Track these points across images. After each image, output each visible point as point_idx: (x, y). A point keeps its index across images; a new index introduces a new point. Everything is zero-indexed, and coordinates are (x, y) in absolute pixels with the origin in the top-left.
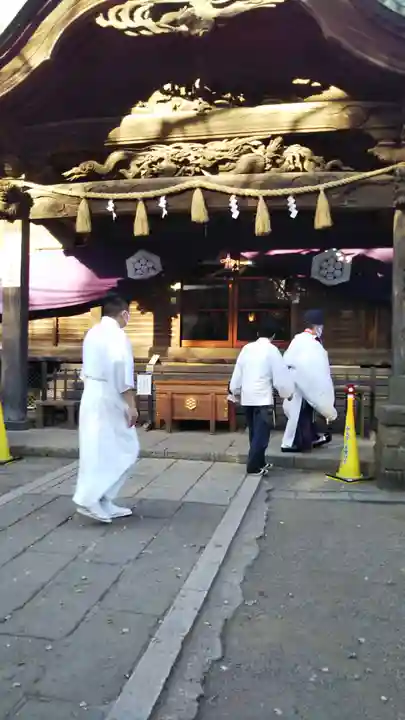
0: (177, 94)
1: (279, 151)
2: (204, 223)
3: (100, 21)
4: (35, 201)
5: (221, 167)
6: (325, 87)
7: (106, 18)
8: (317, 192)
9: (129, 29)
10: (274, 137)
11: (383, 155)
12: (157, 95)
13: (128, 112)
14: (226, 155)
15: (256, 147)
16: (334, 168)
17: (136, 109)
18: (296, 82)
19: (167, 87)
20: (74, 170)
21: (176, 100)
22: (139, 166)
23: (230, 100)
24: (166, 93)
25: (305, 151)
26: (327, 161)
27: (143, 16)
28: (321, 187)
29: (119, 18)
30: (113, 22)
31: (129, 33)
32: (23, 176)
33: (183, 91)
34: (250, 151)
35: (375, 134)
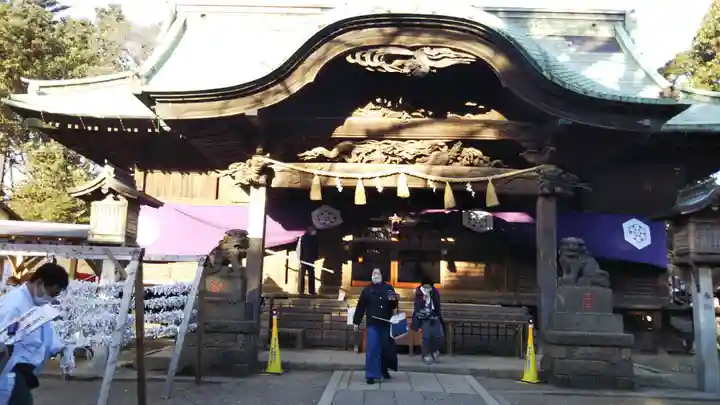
0: (385, 106)
1: (460, 152)
2: (406, 199)
3: (349, 59)
4: (277, 174)
5: (418, 159)
6: (487, 110)
7: (354, 57)
8: (487, 181)
9: (369, 66)
10: (456, 141)
11: (531, 159)
12: (371, 105)
13: (349, 115)
14: (422, 152)
15: (442, 147)
16: (497, 165)
17: (356, 113)
18: (467, 104)
19: (378, 100)
20: (307, 153)
21: (384, 110)
22: (358, 154)
23: (423, 113)
24: (377, 104)
25: (478, 153)
26: (491, 160)
27: (379, 59)
28: (490, 178)
29: (363, 59)
30: (358, 60)
31: (368, 69)
32: (268, 155)
33: (389, 104)
34: (438, 150)
35: (524, 144)
